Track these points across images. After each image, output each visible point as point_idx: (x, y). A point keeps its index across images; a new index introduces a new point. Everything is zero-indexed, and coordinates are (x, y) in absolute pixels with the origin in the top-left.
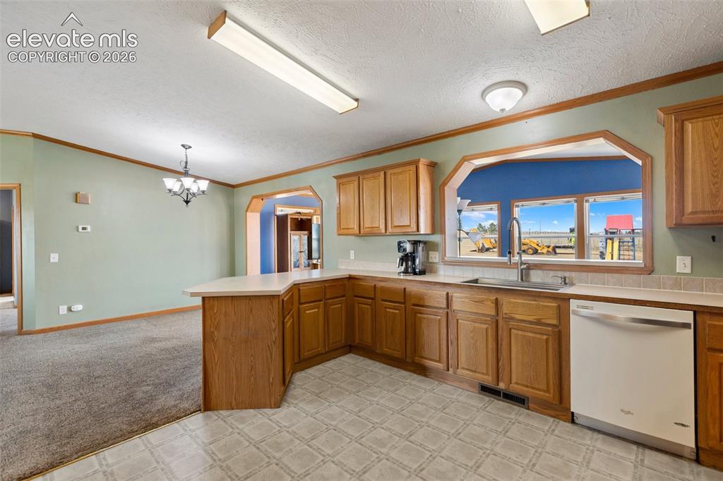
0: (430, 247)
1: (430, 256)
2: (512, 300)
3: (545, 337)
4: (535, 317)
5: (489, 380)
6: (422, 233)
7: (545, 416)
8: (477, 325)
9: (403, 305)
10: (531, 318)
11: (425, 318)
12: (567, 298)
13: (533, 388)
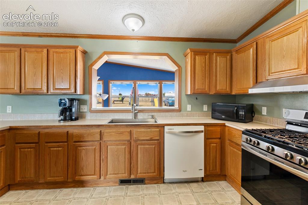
0: (81, 102)
1: (81, 108)
2: (139, 130)
3: (154, 146)
4: (149, 137)
5: (125, 176)
6: (78, 94)
7: (153, 185)
8: (119, 147)
9: (66, 144)
10: (148, 138)
11: (84, 149)
12: (163, 126)
13: (148, 173)
